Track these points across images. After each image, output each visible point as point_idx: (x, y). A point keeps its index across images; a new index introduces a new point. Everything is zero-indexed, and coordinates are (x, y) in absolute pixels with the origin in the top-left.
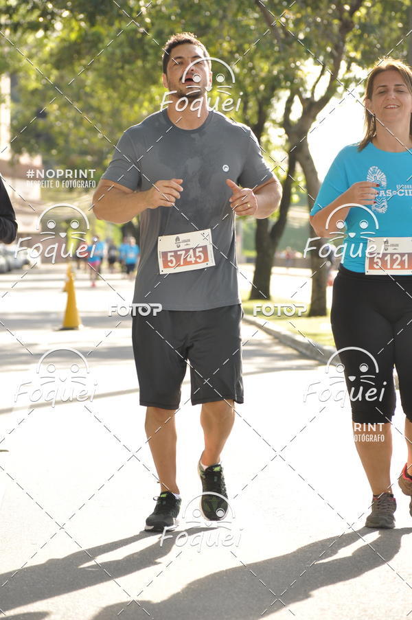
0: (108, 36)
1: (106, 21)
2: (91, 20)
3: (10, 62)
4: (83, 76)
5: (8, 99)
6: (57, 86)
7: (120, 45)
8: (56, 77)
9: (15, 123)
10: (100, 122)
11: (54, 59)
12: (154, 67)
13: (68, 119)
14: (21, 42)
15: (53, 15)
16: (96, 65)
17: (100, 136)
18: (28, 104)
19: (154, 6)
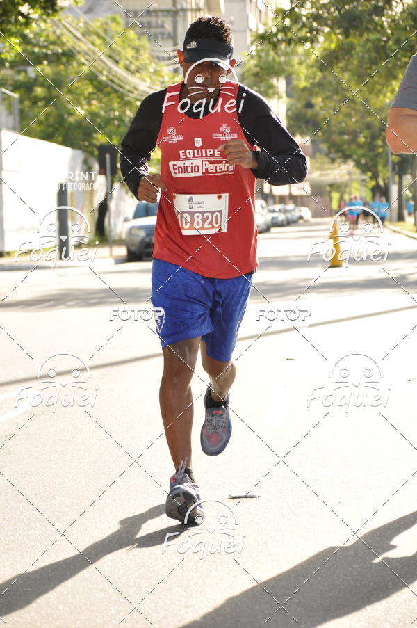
0: (359, 45)
1: (357, 33)
2: (346, 34)
3: (286, 68)
4: (340, 75)
5: (284, 95)
6: (320, 85)
7: (368, 51)
8: (320, 77)
9: (290, 113)
10: (354, 109)
11: (318, 65)
12: (395, 66)
13: (330, 108)
14: (294, 53)
15: (317, 31)
16: (350, 67)
17: (354, 120)
18: (299, 99)
19: (393, 21)
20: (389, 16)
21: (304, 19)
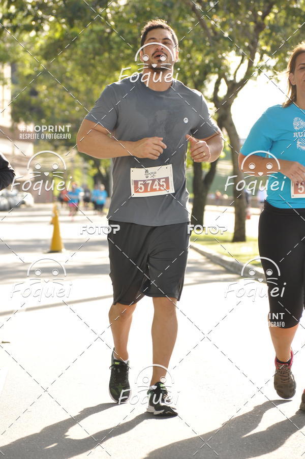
0: (83, 35)
1: (81, 24)
2: (71, 23)
3: (11, 54)
4: (64, 65)
5: (9, 82)
6: (45, 72)
7: (92, 42)
8: (45, 65)
9: (15, 99)
10: (77, 98)
11: (43, 53)
12: (117, 58)
13: (54, 96)
14: (20, 40)
15: (42, 19)
16: (74, 57)
17: (77, 108)
18: (24, 86)
19: (117, 13)
20: (112, 8)
21: (29, 7)
